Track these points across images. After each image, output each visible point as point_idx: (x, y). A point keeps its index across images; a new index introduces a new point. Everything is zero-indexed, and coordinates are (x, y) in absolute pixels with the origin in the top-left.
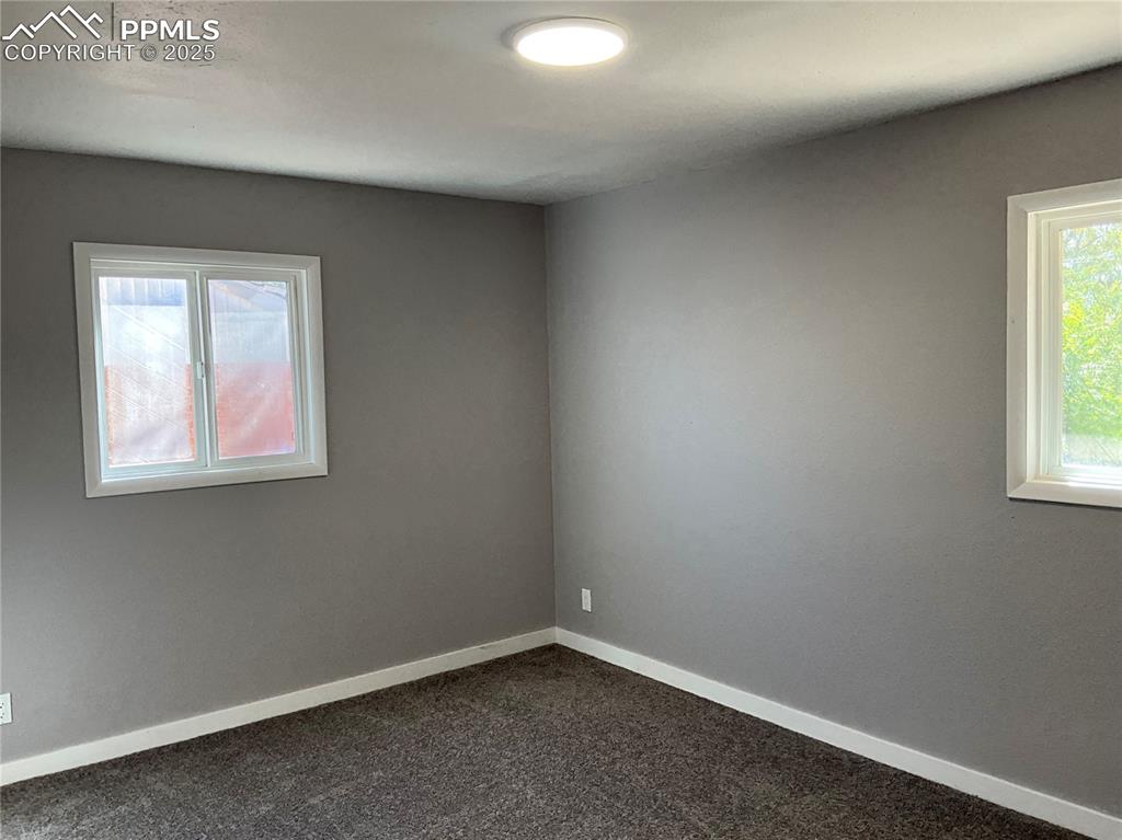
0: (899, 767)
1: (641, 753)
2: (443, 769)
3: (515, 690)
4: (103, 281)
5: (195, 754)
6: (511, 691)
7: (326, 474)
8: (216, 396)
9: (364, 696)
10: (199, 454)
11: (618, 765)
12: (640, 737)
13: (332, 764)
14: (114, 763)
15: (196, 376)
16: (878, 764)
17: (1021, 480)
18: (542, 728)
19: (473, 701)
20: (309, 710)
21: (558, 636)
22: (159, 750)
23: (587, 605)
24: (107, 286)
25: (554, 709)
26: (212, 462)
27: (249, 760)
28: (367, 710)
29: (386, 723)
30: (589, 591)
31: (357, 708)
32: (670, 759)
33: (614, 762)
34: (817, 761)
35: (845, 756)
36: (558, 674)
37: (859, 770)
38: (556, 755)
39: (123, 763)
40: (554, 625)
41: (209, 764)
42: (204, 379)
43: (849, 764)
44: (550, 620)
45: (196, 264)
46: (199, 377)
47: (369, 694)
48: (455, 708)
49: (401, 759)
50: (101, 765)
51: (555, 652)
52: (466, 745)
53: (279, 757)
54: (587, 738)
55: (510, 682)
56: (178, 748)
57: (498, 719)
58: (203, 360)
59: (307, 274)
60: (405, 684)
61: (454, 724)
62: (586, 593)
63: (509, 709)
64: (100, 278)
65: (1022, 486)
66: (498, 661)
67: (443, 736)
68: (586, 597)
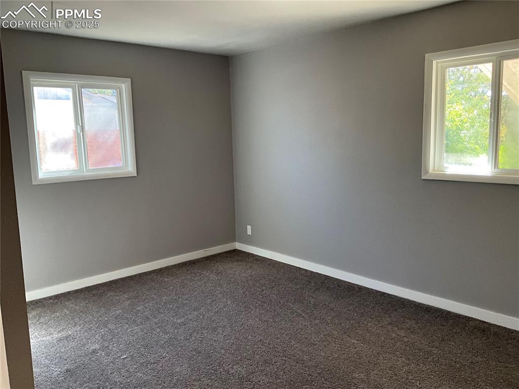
0: (377, 290)
1: (273, 287)
2: (193, 295)
3: (220, 267)
4: (35, 89)
5: (85, 294)
6: (218, 267)
7: (136, 175)
8: (87, 140)
9: (155, 270)
10: (80, 167)
11: (264, 292)
12: (273, 281)
13: (145, 295)
14: (50, 298)
15: (77, 133)
16: (369, 289)
17: (427, 172)
18: (232, 280)
19: (202, 271)
20: (132, 276)
21: (236, 246)
22: (69, 292)
23: (249, 232)
24: (37, 91)
25: (237, 273)
26: (86, 169)
27: (109, 295)
28: (157, 275)
29: (166, 280)
30: (250, 227)
31: (153, 275)
32: (285, 289)
33: (263, 291)
34: (345, 288)
35: (356, 286)
36: (237, 261)
37: (361, 291)
38: (239, 289)
39: (54, 298)
40: (235, 242)
41: (92, 297)
42: (81, 133)
43: (357, 289)
44: (233, 239)
45: (76, 81)
46: (79, 132)
47: (157, 269)
48: (195, 273)
49: (174, 292)
50: (45, 299)
51: (235, 252)
52: (201, 286)
53: (122, 293)
54: (251, 283)
55: (217, 264)
56: (76, 291)
57: (213, 276)
58: (81, 125)
59: (125, 86)
60: (172, 265)
61: (195, 279)
62: (249, 227)
63: (218, 274)
64: (34, 88)
65: (428, 174)
66: (212, 256)
67: (191, 284)
68: (249, 229)
